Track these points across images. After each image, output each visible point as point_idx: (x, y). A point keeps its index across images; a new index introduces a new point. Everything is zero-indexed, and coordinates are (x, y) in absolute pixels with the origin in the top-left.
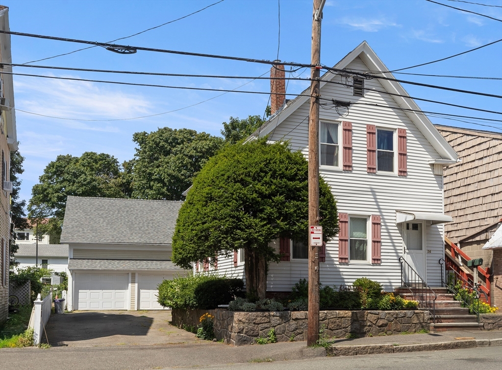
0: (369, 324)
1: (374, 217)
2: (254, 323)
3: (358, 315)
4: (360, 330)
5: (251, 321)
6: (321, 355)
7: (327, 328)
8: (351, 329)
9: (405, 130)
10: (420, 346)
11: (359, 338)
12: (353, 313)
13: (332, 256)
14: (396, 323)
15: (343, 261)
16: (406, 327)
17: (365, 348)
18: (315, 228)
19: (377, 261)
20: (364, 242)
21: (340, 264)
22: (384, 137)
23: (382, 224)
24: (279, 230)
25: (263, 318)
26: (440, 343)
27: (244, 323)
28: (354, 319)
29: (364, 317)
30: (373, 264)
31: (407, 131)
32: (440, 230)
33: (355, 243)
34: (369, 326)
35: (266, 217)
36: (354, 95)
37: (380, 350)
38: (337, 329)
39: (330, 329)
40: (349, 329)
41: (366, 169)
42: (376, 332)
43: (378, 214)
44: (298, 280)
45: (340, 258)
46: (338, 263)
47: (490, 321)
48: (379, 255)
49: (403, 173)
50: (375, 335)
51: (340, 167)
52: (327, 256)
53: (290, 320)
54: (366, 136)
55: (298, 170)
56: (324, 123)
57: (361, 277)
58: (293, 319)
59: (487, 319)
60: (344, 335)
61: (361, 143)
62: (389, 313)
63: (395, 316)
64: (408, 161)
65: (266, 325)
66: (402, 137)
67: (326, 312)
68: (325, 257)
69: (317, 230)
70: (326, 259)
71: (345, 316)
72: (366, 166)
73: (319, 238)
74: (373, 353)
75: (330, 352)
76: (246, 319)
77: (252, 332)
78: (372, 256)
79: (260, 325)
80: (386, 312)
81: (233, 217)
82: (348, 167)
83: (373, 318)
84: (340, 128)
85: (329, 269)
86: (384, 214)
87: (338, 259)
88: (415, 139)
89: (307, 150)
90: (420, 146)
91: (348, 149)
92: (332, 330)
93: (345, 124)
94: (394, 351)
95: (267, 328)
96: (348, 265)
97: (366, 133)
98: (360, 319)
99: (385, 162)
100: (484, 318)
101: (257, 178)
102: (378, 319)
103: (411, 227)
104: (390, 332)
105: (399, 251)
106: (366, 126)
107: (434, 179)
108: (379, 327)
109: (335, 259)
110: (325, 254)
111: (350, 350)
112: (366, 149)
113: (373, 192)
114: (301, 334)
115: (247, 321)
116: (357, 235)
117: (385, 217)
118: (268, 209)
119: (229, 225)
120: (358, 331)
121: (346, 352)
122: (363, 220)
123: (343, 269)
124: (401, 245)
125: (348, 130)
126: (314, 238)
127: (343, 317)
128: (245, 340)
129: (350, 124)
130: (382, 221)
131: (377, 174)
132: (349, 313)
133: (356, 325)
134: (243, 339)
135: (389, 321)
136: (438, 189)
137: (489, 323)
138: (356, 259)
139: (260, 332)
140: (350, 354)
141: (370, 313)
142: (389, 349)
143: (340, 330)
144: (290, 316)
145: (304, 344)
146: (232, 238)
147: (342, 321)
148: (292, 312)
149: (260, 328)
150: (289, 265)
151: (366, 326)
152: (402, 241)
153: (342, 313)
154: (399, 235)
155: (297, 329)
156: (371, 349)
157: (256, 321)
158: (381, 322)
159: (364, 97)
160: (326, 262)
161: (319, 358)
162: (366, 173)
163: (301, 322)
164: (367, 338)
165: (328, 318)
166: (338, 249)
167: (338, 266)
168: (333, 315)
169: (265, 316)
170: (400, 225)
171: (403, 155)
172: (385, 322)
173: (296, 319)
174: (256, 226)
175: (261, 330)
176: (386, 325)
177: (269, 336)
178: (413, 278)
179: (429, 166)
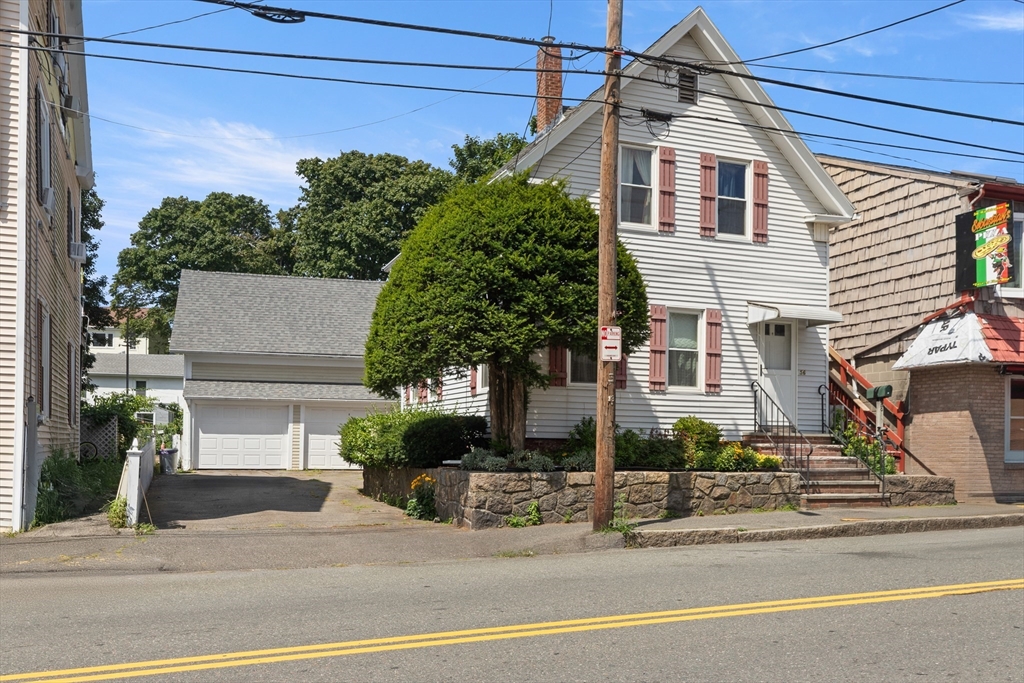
0: (697, 494)
1: (711, 312)
2: (504, 492)
3: (681, 479)
4: (683, 504)
5: (498, 488)
6: (616, 546)
7: (627, 501)
8: (669, 502)
9: (766, 163)
10: (783, 532)
11: (680, 517)
12: (671, 476)
13: (638, 378)
14: (742, 493)
15: (657, 387)
16: (761, 501)
17: (689, 535)
18: (609, 330)
19: (713, 387)
20: (693, 356)
21: (652, 392)
22: (731, 175)
23: (724, 324)
24: (547, 333)
25: (520, 484)
26: (815, 527)
27: (487, 491)
28: (673, 487)
29: (689, 482)
30: (708, 394)
31: (769, 165)
32: (821, 336)
33: (678, 357)
34: (699, 498)
35: (525, 310)
36: (679, 101)
37: (715, 538)
38: (645, 503)
39: (633, 503)
40: (664, 502)
41: (698, 231)
42: (710, 508)
43: (718, 307)
44: (580, 418)
45: (652, 383)
46: (647, 390)
47: (899, 489)
48: (717, 378)
49: (761, 237)
50: (708, 513)
51: (655, 226)
52: (629, 378)
53: (564, 487)
54: (698, 173)
55: (582, 229)
56: (628, 149)
57: (686, 415)
58: (570, 486)
59: (895, 484)
60: (656, 512)
61: (690, 184)
62: (732, 477)
63: (742, 481)
64: (769, 216)
65: (524, 495)
66: (761, 176)
67: (625, 473)
68: (625, 381)
69: (612, 334)
70: (628, 383)
71: (658, 480)
72: (698, 225)
73: (616, 348)
74: (703, 542)
75: (631, 540)
76: (491, 485)
77: (500, 506)
78: (707, 380)
79: (514, 495)
80: (728, 474)
81: (470, 310)
82: (668, 227)
83: (704, 484)
84: (655, 158)
85: (632, 401)
86: (727, 307)
87: (647, 385)
88: (782, 179)
89: (598, 195)
90: (791, 191)
91: (668, 194)
92: (636, 504)
93: (664, 150)
94: (738, 540)
95: (525, 500)
96: (665, 394)
97: (699, 167)
98: (683, 486)
99: (730, 219)
100: (891, 483)
101: (511, 242)
102: (714, 486)
103: (772, 329)
104: (734, 509)
105: (751, 372)
106: (699, 156)
107: (814, 248)
108: (715, 499)
109: (643, 384)
110: (625, 375)
111: (665, 538)
112: (699, 196)
113: (710, 270)
114: (583, 510)
115: (492, 488)
116: (682, 344)
117: (730, 313)
118: (530, 298)
119: (463, 324)
120: (680, 507)
121: (658, 541)
122: (692, 317)
123: (656, 401)
124: (756, 360)
125: (668, 162)
126: (606, 348)
127: (654, 483)
128: (488, 521)
129: (671, 151)
130: (723, 319)
131: (717, 238)
132: (665, 476)
133: (677, 496)
134: (484, 518)
135: (732, 489)
136: (820, 265)
137: (897, 493)
138: (679, 385)
139: (514, 506)
140: (665, 544)
141: (700, 476)
142: (730, 537)
143: (649, 505)
144: (565, 480)
145: (589, 526)
146: (468, 345)
147: (653, 489)
148: (569, 474)
149: (514, 500)
150: (565, 393)
151: (693, 497)
152: (756, 355)
153: (653, 475)
154: (753, 343)
155: (576, 502)
156: (700, 536)
157: (508, 488)
158: (718, 492)
159: (696, 104)
160: (628, 390)
161: (613, 550)
162: (698, 237)
163: (583, 491)
164: (694, 518)
165: (629, 483)
166: (648, 367)
167: (647, 396)
168: (637, 479)
169: (523, 480)
170: (753, 327)
171: (761, 206)
172: (725, 491)
173: (575, 486)
174: (509, 325)
175: (515, 503)
176: (726, 496)
177: (529, 514)
178: (775, 417)
179: (805, 226)
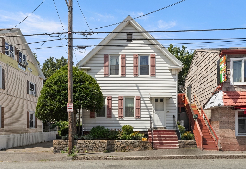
0: (116, 146)
1: (137, 97)
2: (61, 145)
3: (110, 142)
4: (111, 149)
5: (59, 144)
6: (69, 160)
7: (95, 148)
8: (107, 148)
9: (155, 54)
11: (110, 152)
12: (108, 141)
13: (115, 115)
14: (131, 146)
15: (121, 117)
19: (138, 117)
20: (133, 109)
21: (119, 119)
22: (144, 58)
23: (142, 100)
24: (64, 106)
25: (65, 143)
27: (56, 144)
28: (108, 144)
29: (113, 143)
30: (136, 119)
31: (156, 55)
32: (174, 101)
33: (130, 109)
34: (116, 147)
35: (57, 100)
36: (127, 42)
38: (100, 148)
39: (96, 148)
40: (106, 148)
41: (133, 75)
42: (120, 150)
43: (140, 95)
45: (119, 116)
46: (118, 118)
48: (139, 114)
49: (153, 75)
50: (119, 151)
51: (120, 75)
52: (112, 115)
53: (77, 144)
54: (133, 60)
55: (76, 79)
56: (112, 56)
57: (126, 125)
58: (78, 143)
59: (181, 143)
60: (104, 150)
61: (130, 63)
62: (127, 141)
63: (130, 143)
64: (156, 69)
65: (66, 145)
66: (153, 58)
67: (94, 140)
68: (111, 116)
70: (112, 117)
71: (104, 142)
72: (133, 74)
75: (74, 158)
76: (57, 143)
77: (60, 148)
78: (136, 115)
79: (63, 145)
80: (126, 141)
81: (44, 101)
82: (124, 75)
83: (118, 143)
84: (120, 57)
85: (114, 121)
86: (143, 95)
87: (118, 117)
88: (160, 58)
90: (164, 61)
91: (124, 66)
92: (98, 148)
93: (122, 55)
95: (66, 147)
96: (123, 119)
97: (133, 58)
98: (111, 144)
99: (144, 71)
101: (56, 83)
102: (121, 144)
103: (159, 100)
104: (128, 150)
105: (150, 112)
106: (133, 55)
107: (172, 76)
108: (122, 147)
109: (117, 117)
110: (111, 114)
111: (84, 158)
112: (133, 66)
113: (137, 86)
114: (82, 149)
115: (57, 144)
116: (129, 106)
117: (143, 97)
118: (58, 97)
119: (43, 104)
120: (110, 149)
121: (82, 159)
122: (132, 98)
123: (120, 121)
125: (124, 58)
127: (102, 143)
128: (57, 152)
129: (125, 55)
130: (141, 98)
131: (139, 76)
132: (106, 141)
133: (109, 146)
134: (56, 151)
135: (127, 145)
136: (174, 81)
138: (130, 116)
139: (63, 148)
141: (117, 141)
143: (101, 149)
144: (77, 142)
145: (68, 154)
146: (44, 110)
147: (102, 144)
148: (78, 140)
149: (63, 147)
150: (94, 120)
151: (115, 147)
152: (152, 107)
153: (102, 141)
154: (151, 104)
155: (80, 147)
156: (95, 158)
157: (62, 144)
158: (122, 146)
159: (132, 42)
160: (112, 118)
162: (133, 77)
163: (82, 145)
165: (95, 143)
166: (118, 112)
167: (118, 120)
168: (98, 142)
169: (65, 142)
170: (151, 98)
171: (153, 66)
172: (124, 145)
173: (80, 143)
174: (53, 104)
175: (64, 148)
176: (125, 147)
177: (67, 150)
179: (169, 70)
